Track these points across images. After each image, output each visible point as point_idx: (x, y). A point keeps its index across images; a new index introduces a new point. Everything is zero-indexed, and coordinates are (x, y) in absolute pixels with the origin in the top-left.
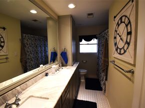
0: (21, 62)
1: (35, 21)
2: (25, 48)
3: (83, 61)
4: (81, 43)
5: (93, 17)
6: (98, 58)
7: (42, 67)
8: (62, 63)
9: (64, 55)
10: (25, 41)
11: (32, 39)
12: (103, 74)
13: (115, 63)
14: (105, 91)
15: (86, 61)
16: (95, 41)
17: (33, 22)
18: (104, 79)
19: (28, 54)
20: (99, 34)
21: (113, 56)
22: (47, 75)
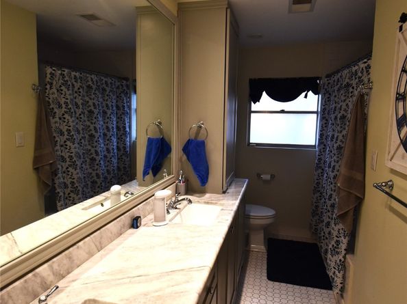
0: (36, 169)
1: (92, 17)
2: (52, 121)
3: (259, 175)
4: (254, 107)
5: (311, 10)
6: (320, 165)
7: (119, 194)
8: (187, 181)
9: (196, 151)
10: (52, 94)
11: (77, 85)
12: (337, 229)
13: (394, 193)
14: (342, 290)
15: (273, 176)
16: (309, 101)
17: (85, 21)
18: (343, 246)
19: (60, 140)
20: (328, 76)
21: (390, 165)
22: (135, 223)
